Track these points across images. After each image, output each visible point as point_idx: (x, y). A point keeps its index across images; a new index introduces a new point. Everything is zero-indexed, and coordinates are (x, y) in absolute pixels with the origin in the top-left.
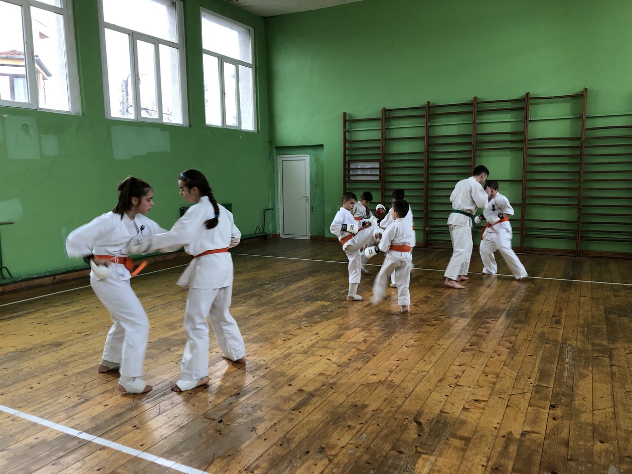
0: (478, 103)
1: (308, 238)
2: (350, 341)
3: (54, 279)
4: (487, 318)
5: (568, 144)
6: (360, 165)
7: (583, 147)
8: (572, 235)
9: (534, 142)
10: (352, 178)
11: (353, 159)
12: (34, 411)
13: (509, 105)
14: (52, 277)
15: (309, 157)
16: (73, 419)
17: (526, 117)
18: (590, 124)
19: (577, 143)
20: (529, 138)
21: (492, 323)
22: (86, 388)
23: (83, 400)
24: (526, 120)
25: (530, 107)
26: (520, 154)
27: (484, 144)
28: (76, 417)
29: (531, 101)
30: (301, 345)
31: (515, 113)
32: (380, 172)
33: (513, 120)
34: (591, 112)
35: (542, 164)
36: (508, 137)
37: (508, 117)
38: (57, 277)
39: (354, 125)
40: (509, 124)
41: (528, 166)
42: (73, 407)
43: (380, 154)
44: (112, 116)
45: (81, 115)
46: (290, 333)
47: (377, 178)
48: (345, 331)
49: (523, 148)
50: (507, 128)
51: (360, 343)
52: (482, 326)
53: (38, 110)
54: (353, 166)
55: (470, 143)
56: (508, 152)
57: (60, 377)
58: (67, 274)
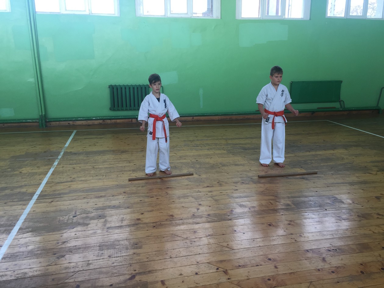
3: (193, 118)
14: (192, 117)
38: (195, 118)
44: (242, 17)
45: (220, 18)
53: (192, 18)
58: (201, 117)
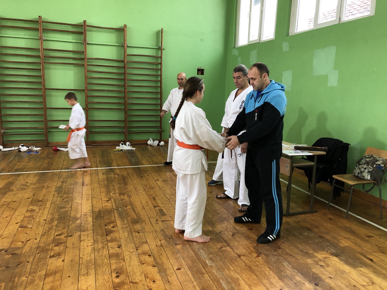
0: (43, 22)
4: (106, 225)
5: (116, 64)
7: (126, 68)
8: (121, 130)
9: (92, 60)
13: (70, 29)
17: (85, 40)
18: (130, 51)
19: (121, 65)
20: (88, 57)
21: (114, 231)
24: (85, 43)
25: (88, 33)
26: (82, 70)
27: (50, 59)
29: (87, 28)
31: (74, 36)
33: (74, 41)
34: (129, 42)
35: (99, 78)
36: (71, 55)
37: (69, 38)
40: (71, 44)
41: (88, 79)
49: (84, 65)
50: (70, 47)
52: (109, 238)
55: (38, 57)
56: (72, 67)
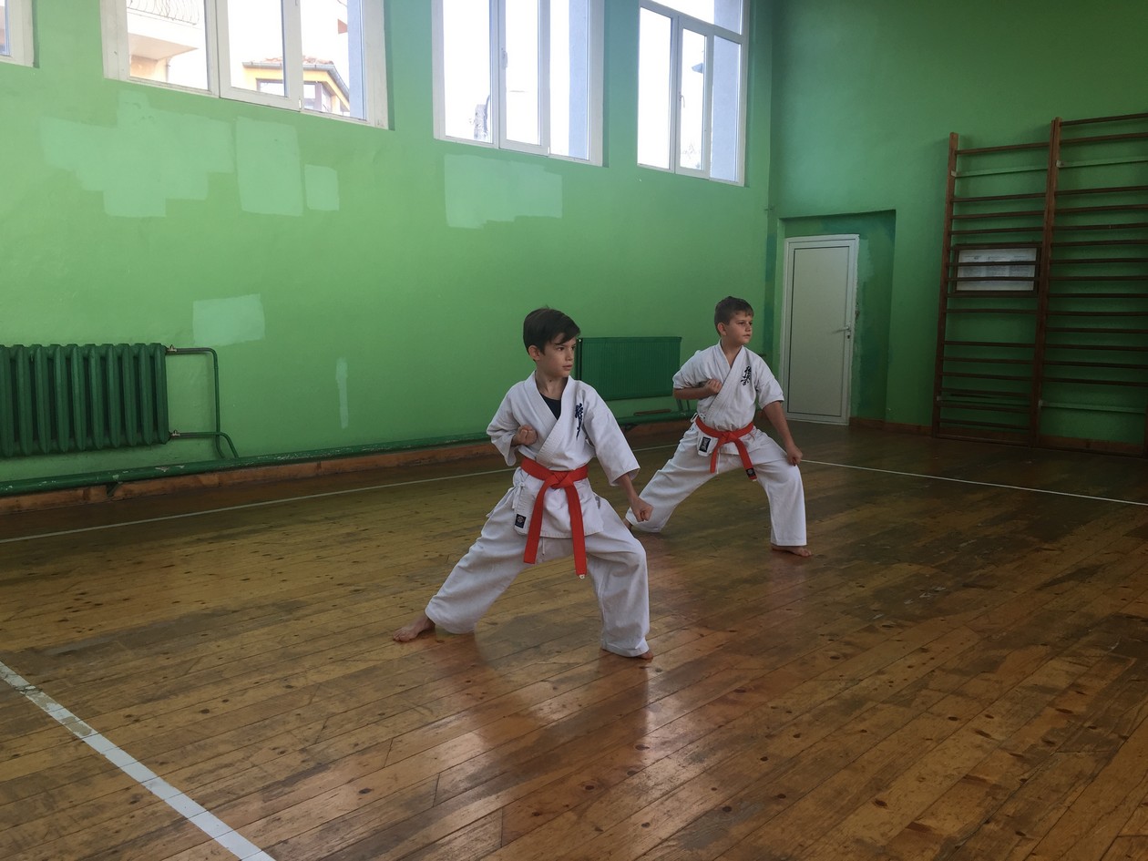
1: (843, 421)
2: (1030, 681)
3: (319, 466)
6: (984, 257)
10: (962, 287)
11: (968, 242)
12: (190, 779)
14: (315, 464)
15: (858, 239)
16: (274, 820)
22: (327, 731)
23: (312, 764)
28: (285, 814)
30: (885, 677)
32: (1038, 272)
38: (325, 464)
39: (975, 161)
42: (285, 783)
43: (1041, 229)
44: (447, 134)
45: (387, 127)
46: (847, 639)
47: (1027, 287)
48: (1005, 652)
51: (1064, 692)
53: (302, 114)
54: (966, 258)
57: (275, 690)
58: (343, 460)
